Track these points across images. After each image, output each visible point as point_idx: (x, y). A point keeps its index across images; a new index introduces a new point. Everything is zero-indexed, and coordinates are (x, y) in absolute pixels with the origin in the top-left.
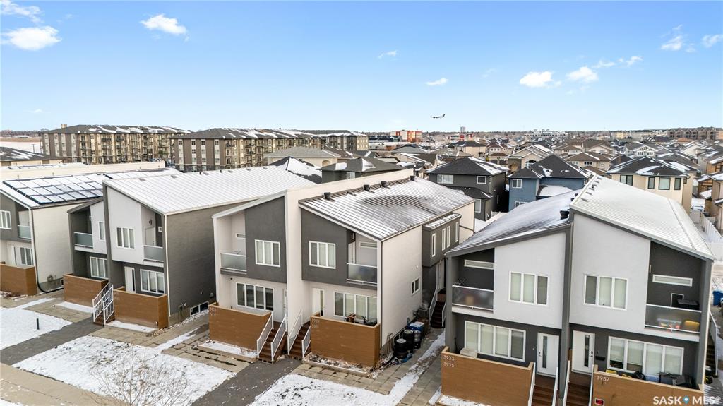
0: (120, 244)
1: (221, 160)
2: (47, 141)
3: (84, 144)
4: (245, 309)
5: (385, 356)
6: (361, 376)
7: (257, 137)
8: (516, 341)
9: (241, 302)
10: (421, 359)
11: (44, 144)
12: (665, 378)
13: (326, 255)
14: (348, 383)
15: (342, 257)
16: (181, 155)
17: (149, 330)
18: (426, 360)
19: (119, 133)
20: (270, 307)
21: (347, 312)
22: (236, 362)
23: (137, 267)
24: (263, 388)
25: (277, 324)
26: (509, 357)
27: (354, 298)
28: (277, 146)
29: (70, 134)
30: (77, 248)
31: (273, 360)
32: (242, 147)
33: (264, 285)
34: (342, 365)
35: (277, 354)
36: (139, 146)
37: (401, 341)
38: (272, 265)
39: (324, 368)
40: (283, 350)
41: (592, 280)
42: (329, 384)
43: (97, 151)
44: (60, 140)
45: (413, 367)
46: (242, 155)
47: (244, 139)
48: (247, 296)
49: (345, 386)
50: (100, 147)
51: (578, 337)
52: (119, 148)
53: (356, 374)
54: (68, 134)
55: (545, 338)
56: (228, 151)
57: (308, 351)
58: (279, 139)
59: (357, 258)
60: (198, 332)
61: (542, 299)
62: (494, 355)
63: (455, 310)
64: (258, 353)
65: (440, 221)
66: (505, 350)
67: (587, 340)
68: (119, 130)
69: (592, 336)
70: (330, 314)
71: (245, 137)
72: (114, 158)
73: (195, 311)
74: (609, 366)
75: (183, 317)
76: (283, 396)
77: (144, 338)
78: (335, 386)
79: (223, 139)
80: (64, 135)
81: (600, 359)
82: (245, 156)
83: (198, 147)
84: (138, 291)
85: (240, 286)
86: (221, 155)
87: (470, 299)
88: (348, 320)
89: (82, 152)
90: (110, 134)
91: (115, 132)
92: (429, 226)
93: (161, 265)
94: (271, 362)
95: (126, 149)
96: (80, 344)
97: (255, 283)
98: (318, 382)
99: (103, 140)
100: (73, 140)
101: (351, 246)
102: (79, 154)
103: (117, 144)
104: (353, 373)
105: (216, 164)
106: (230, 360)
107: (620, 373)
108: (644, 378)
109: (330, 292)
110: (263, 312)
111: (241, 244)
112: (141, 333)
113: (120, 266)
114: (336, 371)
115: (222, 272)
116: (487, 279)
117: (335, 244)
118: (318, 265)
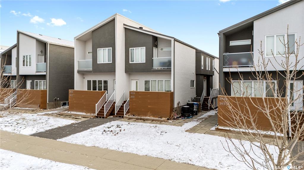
0: (24, 65)
6: (162, 121)
10: (199, 118)
13: (139, 55)
15: (149, 56)
18: (202, 118)
22: (82, 118)
23: (33, 80)
24: (96, 126)
27: (158, 82)
30: (4, 74)
31: (105, 116)
35: (108, 114)
38: (107, 62)
40: (112, 113)
42: (140, 124)
45: (195, 120)
48: (92, 87)
57: (128, 112)
63: (225, 70)
64: (96, 113)
73: (65, 104)
75: (56, 106)
76: (109, 128)
77: (30, 112)
78: (145, 124)
85: (89, 82)
93: (45, 74)
94: (104, 118)
98: (132, 123)
104: (156, 121)
112: (28, 110)
113: (24, 80)
114: (145, 120)
117: (145, 47)
118: (135, 62)
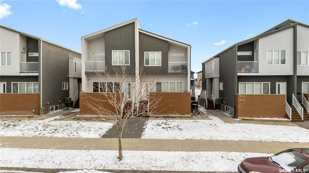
15: (165, 59)
23: (9, 81)
33: (114, 81)
38: (124, 64)
42: (177, 120)
53: (185, 117)
55: (279, 85)
63: (239, 74)
93: (36, 74)
98: (170, 121)
112: (23, 117)
114: (172, 118)
116: (250, 58)
117: (161, 52)
118: (150, 65)
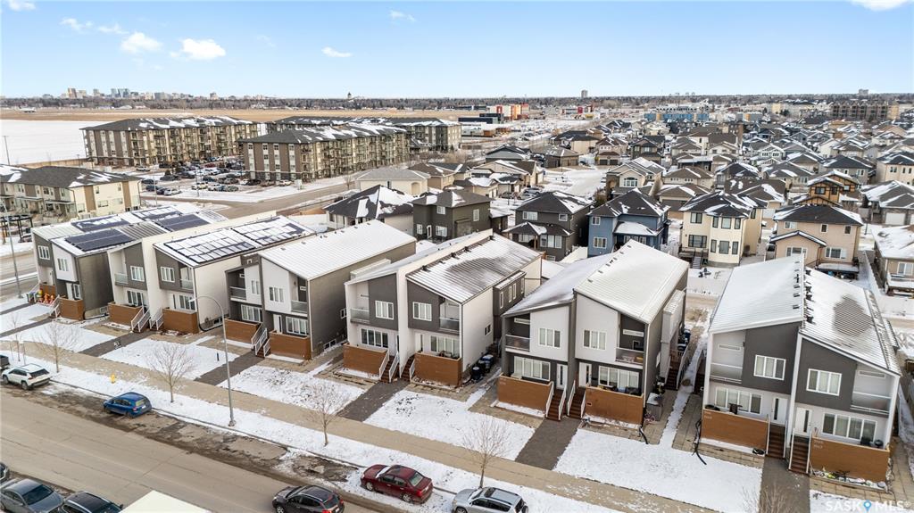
0: (272, 299)
1: (297, 167)
2: (92, 138)
3: (135, 143)
4: (368, 347)
5: (465, 378)
6: (449, 391)
7: (334, 138)
8: (544, 367)
9: (364, 341)
10: (490, 380)
11: (89, 141)
12: (628, 390)
13: (425, 311)
14: (440, 395)
15: (436, 313)
16: (252, 161)
17: (300, 361)
18: (491, 382)
19: (172, 129)
20: (386, 345)
21: (439, 349)
22: (365, 383)
23: (284, 315)
24: (387, 399)
25: (392, 358)
26: (541, 379)
27: (445, 342)
28: (357, 146)
29: (119, 131)
30: (232, 299)
31: (390, 381)
32: (319, 151)
33: (382, 331)
34: (436, 384)
35: (393, 378)
36: (195, 143)
37: (476, 368)
38: (388, 318)
39: (425, 386)
40: (396, 375)
41: (587, 333)
42: (429, 396)
43: (150, 151)
44: (108, 138)
45: (483, 385)
46: (319, 160)
47: (321, 142)
48: (368, 337)
49: (439, 398)
50: (153, 145)
51: (583, 367)
52: (173, 146)
53: (446, 390)
54: (117, 132)
55: (562, 368)
56: (304, 157)
57: (413, 376)
58: (360, 138)
59: (445, 314)
60: (333, 362)
61: (557, 344)
62: (532, 377)
63: (507, 350)
64: (380, 376)
65: (508, 281)
66: (539, 375)
67: (588, 368)
68: (173, 123)
69: (590, 365)
70: (427, 350)
71: (321, 139)
72: (169, 158)
73: (327, 346)
74: (599, 384)
75: (320, 351)
76: (400, 403)
77: (296, 367)
78: (433, 397)
79: (298, 144)
80: (112, 133)
81: (595, 379)
82: (323, 160)
83: (271, 152)
84: (285, 332)
85: (364, 332)
86: (297, 161)
87: (517, 343)
88: (440, 355)
89: (134, 152)
90: (163, 129)
91: (168, 127)
92: (498, 287)
93: (306, 315)
94: (389, 383)
95: (181, 147)
96: (254, 370)
97: (375, 330)
98: (421, 395)
99: (156, 137)
100: (123, 139)
101: (442, 306)
102: (130, 155)
103: (171, 141)
104: (444, 389)
105: (292, 171)
106: (362, 381)
107: (605, 388)
108: (617, 391)
109: (428, 336)
110: (381, 349)
111: (365, 302)
112: (294, 363)
113: (271, 314)
114: (432, 388)
115: (351, 322)
116: (525, 331)
117: (430, 304)
118: (420, 319)
